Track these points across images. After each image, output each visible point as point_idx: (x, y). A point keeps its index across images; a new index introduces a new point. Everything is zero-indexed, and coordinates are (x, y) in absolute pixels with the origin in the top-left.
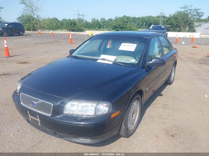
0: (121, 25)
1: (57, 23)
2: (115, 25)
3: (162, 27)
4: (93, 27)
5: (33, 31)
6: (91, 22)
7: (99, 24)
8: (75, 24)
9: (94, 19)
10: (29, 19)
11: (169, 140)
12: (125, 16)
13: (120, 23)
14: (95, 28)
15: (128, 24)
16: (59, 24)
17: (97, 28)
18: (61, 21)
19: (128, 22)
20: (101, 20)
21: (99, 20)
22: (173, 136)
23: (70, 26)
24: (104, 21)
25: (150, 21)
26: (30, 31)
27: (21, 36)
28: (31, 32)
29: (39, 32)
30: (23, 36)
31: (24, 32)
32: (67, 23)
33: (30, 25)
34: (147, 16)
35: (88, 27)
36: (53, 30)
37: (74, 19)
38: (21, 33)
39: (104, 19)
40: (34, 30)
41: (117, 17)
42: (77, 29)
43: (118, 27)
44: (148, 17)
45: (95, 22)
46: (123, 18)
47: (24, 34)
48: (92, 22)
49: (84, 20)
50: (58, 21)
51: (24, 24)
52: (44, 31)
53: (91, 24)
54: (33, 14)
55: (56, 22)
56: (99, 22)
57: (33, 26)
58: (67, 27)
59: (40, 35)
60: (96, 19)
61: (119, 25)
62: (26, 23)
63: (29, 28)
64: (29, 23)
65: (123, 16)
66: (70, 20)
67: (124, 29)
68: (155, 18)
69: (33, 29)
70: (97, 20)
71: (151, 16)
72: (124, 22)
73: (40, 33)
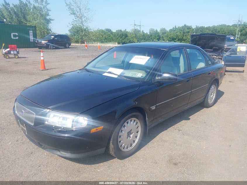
0: (180, 36)
1: (110, 35)
2: (173, 37)
3: (231, 38)
4: (151, 39)
5: (81, 43)
6: (148, 34)
7: (159, 36)
8: (126, 36)
9: (152, 30)
10: (78, 31)
11: (168, 167)
12: (185, 25)
13: (178, 33)
14: (153, 40)
15: (188, 35)
16: (111, 36)
17: (155, 40)
18: (114, 32)
19: (189, 32)
20: (161, 30)
21: (159, 31)
22: (175, 164)
23: (121, 38)
24: (164, 31)
25: (224, 31)
26: (78, 44)
27: (66, 49)
28: (80, 44)
29: (86, 44)
30: (69, 49)
31: (70, 45)
32: (118, 35)
33: (79, 37)
34: (219, 25)
35: (145, 40)
36: (102, 42)
37: (126, 30)
38: (67, 45)
39: (164, 29)
40: (83, 42)
41: (176, 27)
42: (128, 41)
43: (175, 39)
44: (222, 25)
45: (153, 33)
46: (183, 27)
47: (70, 47)
48: (150, 33)
49: (141, 31)
50: (112, 33)
51: (72, 36)
52: (92, 43)
53: (148, 36)
54: (82, 25)
55: (109, 33)
56: (158, 33)
57: (82, 38)
58: (118, 39)
59: (86, 48)
60: (155, 30)
61: (177, 36)
62: (75, 35)
63: (77, 40)
64: (78, 35)
65: (184, 25)
66: (121, 31)
67: (183, 42)
68: (231, 26)
69: (81, 42)
70: (157, 31)
71: (225, 25)
72: (184, 33)
73: (86, 46)
